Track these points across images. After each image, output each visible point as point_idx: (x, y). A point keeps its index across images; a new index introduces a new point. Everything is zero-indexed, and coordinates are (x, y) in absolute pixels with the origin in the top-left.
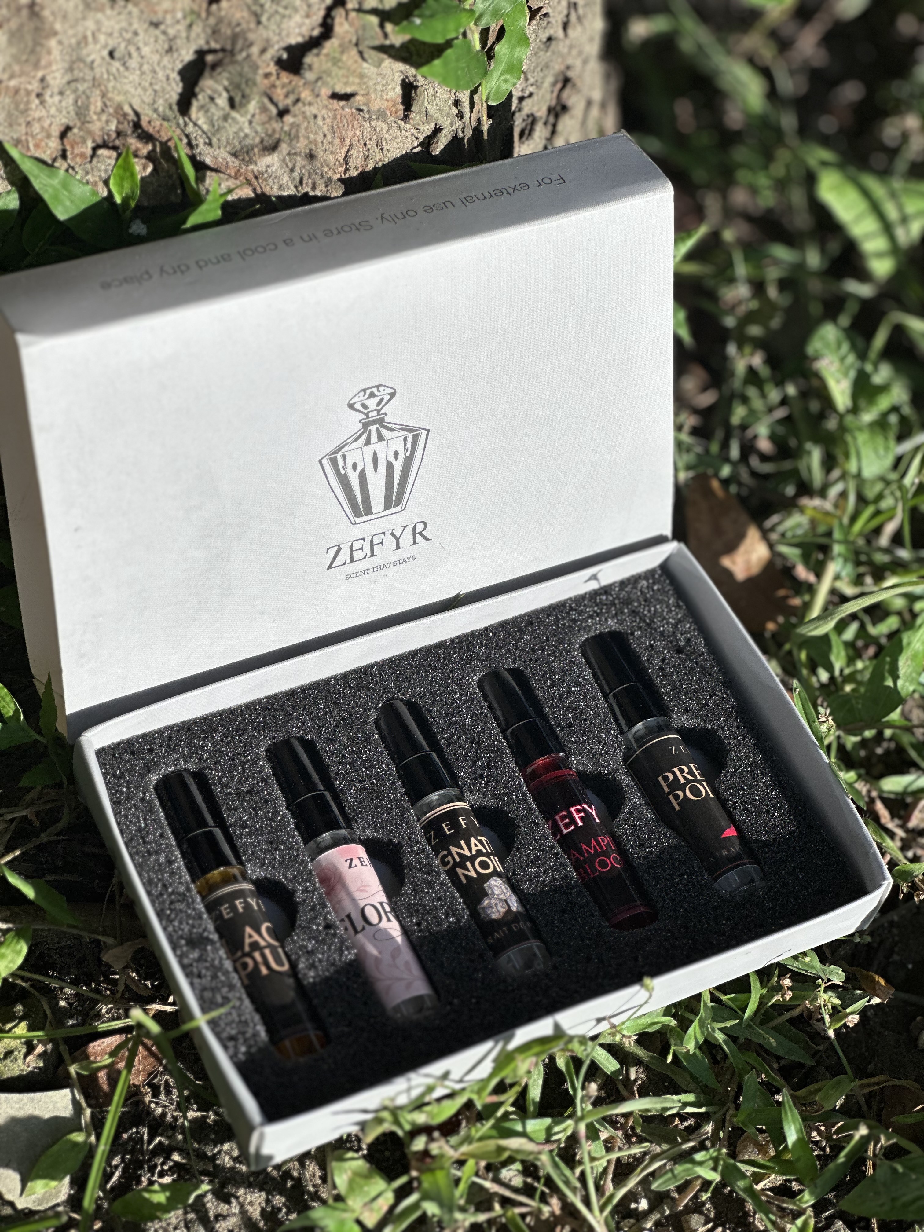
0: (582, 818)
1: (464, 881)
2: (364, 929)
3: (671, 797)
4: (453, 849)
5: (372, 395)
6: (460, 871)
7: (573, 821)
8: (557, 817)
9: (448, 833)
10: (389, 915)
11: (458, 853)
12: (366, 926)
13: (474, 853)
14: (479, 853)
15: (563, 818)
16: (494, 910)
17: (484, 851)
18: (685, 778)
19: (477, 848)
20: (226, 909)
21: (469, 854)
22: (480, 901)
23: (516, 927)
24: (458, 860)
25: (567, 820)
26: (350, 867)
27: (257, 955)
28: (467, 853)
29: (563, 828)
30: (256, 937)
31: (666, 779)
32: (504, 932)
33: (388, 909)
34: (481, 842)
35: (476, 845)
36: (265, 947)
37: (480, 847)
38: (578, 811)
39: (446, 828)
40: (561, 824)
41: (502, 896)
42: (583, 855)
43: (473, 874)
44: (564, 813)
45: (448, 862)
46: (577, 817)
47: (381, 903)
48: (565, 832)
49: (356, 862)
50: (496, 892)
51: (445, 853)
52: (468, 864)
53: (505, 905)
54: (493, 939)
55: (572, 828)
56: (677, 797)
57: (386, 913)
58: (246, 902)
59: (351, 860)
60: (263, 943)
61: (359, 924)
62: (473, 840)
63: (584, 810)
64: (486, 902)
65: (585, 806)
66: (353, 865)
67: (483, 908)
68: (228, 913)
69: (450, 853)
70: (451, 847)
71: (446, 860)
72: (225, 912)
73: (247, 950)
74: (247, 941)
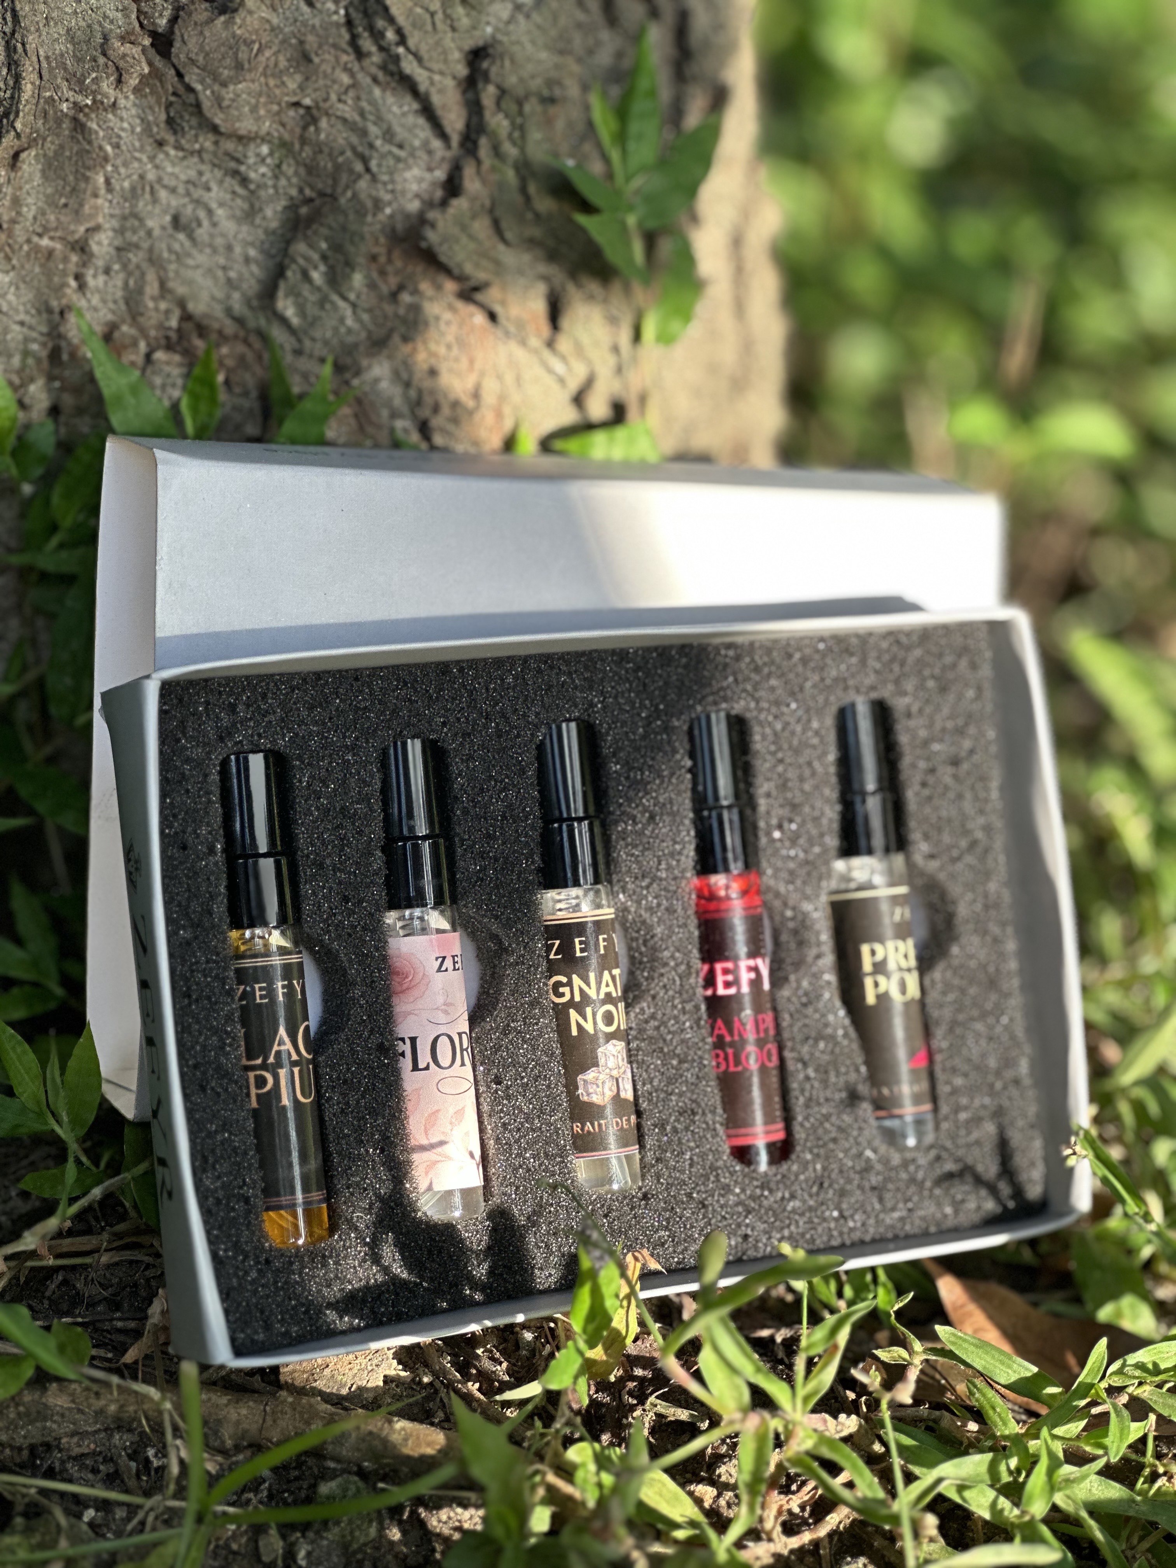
0: (749, 982)
1: (574, 1032)
2: (427, 1068)
3: (868, 982)
4: (576, 981)
6: (573, 1014)
7: (736, 982)
8: (719, 967)
9: (578, 954)
10: (466, 1056)
11: (580, 989)
12: (432, 1065)
13: (601, 996)
14: (608, 998)
15: (726, 972)
16: (599, 1090)
17: (614, 995)
18: (895, 962)
19: (608, 990)
20: (261, 989)
21: (594, 996)
22: (584, 1069)
23: (617, 1124)
24: (577, 998)
25: (729, 978)
26: (439, 970)
27: (282, 1072)
28: (592, 993)
29: (720, 986)
30: (288, 1046)
31: (872, 953)
32: (600, 1125)
33: (465, 1044)
34: (614, 978)
35: (607, 985)
36: (294, 1064)
37: (611, 989)
38: (748, 969)
39: (578, 947)
40: (720, 979)
41: (615, 1073)
42: (732, 1035)
43: (589, 1027)
44: (729, 965)
45: (562, 995)
46: (744, 976)
47: (460, 1034)
48: (721, 991)
49: (448, 963)
51: (564, 980)
52: (589, 1011)
53: (615, 1089)
54: (582, 1129)
55: (732, 991)
56: (876, 985)
57: (462, 1050)
58: (290, 986)
59: (443, 958)
60: (294, 1056)
61: (424, 1058)
62: (606, 975)
63: (756, 969)
65: (760, 962)
66: (443, 969)
68: (261, 997)
69: (570, 984)
70: (574, 977)
71: (561, 990)
72: (258, 993)
73: (271, 1060)
74: (276, 1048)
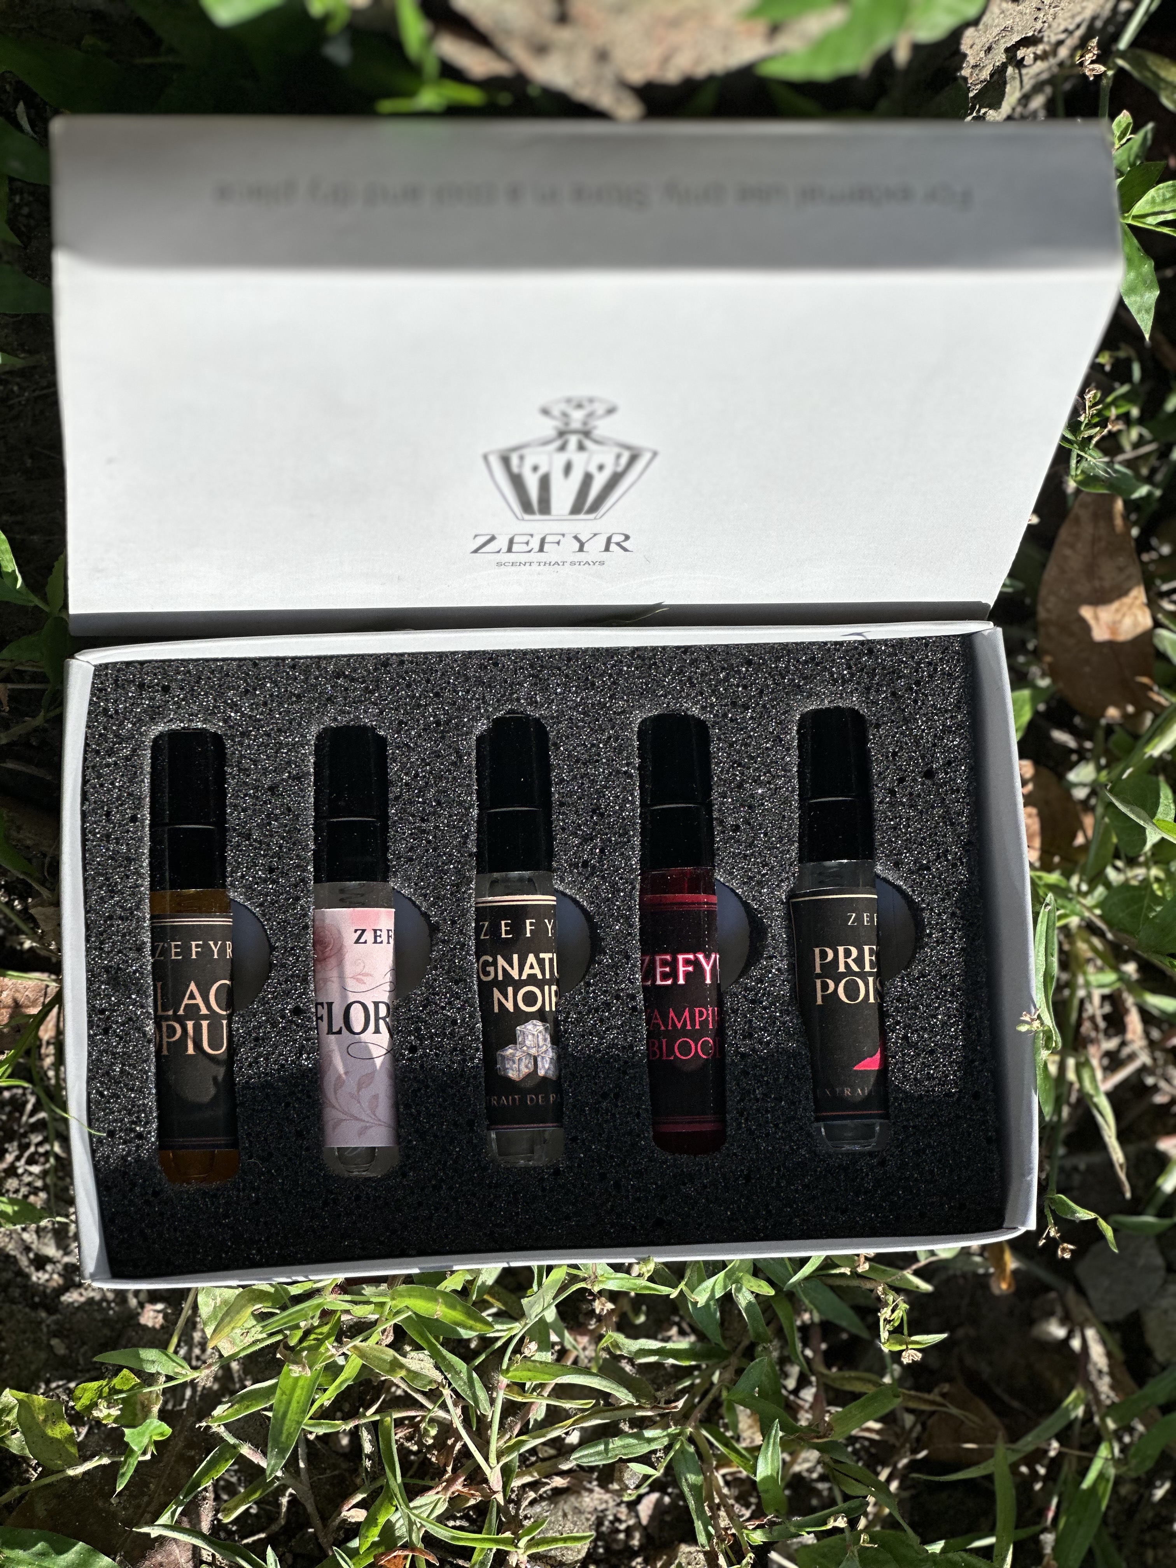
0: (687, 974)
1: (496, 1010)
2: (339, 1032)
3: (818, 983)
4: (501, 961)
5: (579, 406)
6: (497, 993)
7: (674, 974)
8: (658, 958)
10: (381, 1022)
11: (504, 969)
12: (344, 1030)
13: (524, 977)
14: (532, 979)
15: (664, 963)
16: (516, 1066)
17: (540, 977)
18: (847, 965)
19: (532, 972)
20: (176, 947)
21: (517, 977)
22: (503, 1046)
23: (532, 1099)
24: (500, 978)
25: (667, 969)
26: (357, 942)
27: (190, 1025)
28: (515, 974)
29: (658, 977)
30: (199, 1001)
31: (824, 955)
32: (514, 1100)
33: (382, 1014)
34: (541, 962)
35: (532, 967)
36: (205, 1017)
37: (537, 971)
38: (687, 962)
39: (503, 928)
40: (659, 970)
41: (533, 1051)
42: (666, 1026)
43: (510, 1006)
44: (668, 957)
45: (488, 974)
46: (681, 969)
47: (376, 1004)
48: (659, 982)
49: (369, 936)
50: (528, 1043)
51: (490, 960)
52: (510, 990)
53: (531, 1066)
54: (498, 1103)
55: (669, 982)
56: (825, 987)
57: (378, 1020)
58: (206, 946)
59: (364, 931)
60: (204, 1011)
61: (338, 1023)
62: (531, 958)
63: (696, 964)
64: (510, 1051)
65: (701, 957)
66: (362, 940)
67: (503, 1057)
68: (177, 954)
69: (495, 964)
70: (499, 957)
71: (488, 969)
72: (173, 950)
73: (181, 1012)
74: (186, 1001)
